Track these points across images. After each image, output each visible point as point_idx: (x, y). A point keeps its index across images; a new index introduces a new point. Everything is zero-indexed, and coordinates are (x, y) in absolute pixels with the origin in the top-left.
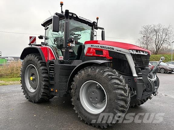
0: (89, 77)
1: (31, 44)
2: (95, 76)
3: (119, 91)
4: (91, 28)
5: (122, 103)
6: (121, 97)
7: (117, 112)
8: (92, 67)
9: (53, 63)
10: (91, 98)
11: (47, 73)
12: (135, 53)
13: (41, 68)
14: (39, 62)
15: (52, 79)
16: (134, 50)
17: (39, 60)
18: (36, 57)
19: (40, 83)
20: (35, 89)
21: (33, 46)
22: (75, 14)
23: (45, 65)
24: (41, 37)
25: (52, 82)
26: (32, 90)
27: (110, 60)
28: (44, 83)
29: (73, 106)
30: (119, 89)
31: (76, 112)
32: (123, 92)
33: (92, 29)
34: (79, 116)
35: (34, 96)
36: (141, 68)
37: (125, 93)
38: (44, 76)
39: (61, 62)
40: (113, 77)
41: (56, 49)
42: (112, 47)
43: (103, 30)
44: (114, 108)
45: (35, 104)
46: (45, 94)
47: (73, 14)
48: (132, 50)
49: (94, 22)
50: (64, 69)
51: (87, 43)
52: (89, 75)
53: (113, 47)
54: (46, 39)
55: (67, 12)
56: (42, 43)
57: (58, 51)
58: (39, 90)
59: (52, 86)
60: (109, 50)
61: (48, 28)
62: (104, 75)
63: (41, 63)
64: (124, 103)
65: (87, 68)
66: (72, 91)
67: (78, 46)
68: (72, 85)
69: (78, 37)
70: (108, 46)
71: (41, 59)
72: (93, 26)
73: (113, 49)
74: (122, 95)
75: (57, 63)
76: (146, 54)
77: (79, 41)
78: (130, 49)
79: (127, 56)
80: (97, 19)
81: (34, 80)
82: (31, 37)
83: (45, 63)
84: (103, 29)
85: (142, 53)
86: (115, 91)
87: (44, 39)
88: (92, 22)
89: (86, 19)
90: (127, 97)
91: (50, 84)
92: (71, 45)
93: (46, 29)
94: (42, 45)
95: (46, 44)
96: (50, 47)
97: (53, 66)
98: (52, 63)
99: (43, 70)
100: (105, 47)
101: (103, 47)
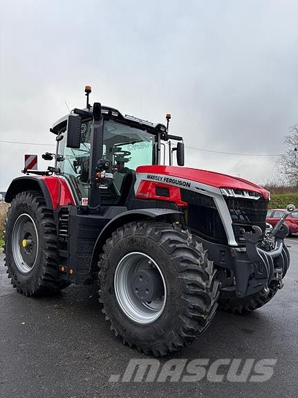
0: (133, 245)
1: (28, 170)
2: (144, 242)
3: (190, 277)
4: (152, 136)
5: (196, 302)
6: (192, 289)
7: (184, 321)
8: (139, 224)
9: (67, 213)
10: (137, 289)
11: (54, 233)
12: (232, 194)
13: (44, 222)
14: (40, 209)
15: (64, 245)
16: (231, 188)
17: (39, 205)
18: (35, 199)
19: (41, 254)
20: (30, 265)
21: (31, 175)
22: (117, 111)
23: (51, 217)
24: (47, 157)
25: (63, 253)
26: (25, 269)
27: (183, 209)
28: (47, 254)
29: (102, 306)
30: (189, 271)
31: (107, 318)
32: (199, 279)
33: (157, 140)
34: (112, 328)
35: (28, 282)
36: (244, 227)
37: (204, 280)
38: (48, 238)
39: (83, 210)
40: (178, 246)
41: (77, 182)
42: (187, 181)
43: (181, 142)
44: (178, 313)
45: (30, 299)
46: (49, 278)
47: (110, 110)
48: (226, 188)
49: (159, 126)
50: (88, 226)
51: (141, 169)
52: (132, 241)
53: (189, 181)
54: (59, 159)
55: (97, 106)
56: (49, 168)
57: (80, 187)
58: (39, 268)
59: (63, 260)
60: (182, 186)
61: (62, 137)
62: (161, 242)
63: (43, 211)
64: (201, 302)
65: (130, 224)
66: (99, 273)
67: (123, 175)
68: (99, 260)
69: (125, 157)
70: (180, 179)
71: (44, 204)
72: (159, 132)
73: (189, 186)
74: (195, 285)
75: (73, 212)
76: (257, 198)
77: (126, 165)
78: (222, 187)
79: (217, 200)
80: (168, 117)
81: (29, 246)
82: (27, 157)
83: (51, 211)
84: (180, 139)
85: (247, 196)
86: (181, 275)
87: (54, 160)
88: (154, 126)
89: (141, 120)
90: (209, 290)
91: (61, 257)
92: (103, 174)
93: (58, 140)
94: (50, 173)
95: (59, 172)
96: (64, 178)
97: (66, 218)
98: (64, 211)
99: (46, 226)
100: (174, 182)
101: (171, 180)
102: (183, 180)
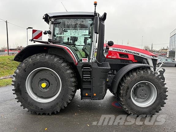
1: (34, 40)
2: (148, 77)
8: (145, 70)
13: (69, 72)
17: (63, 62)
18: (58, 59)
42: (137, 52)
52: (142, 77)
53: (139, 53)
56: (49, 40)
63: (67, 65)
65: (140, 71)
70: (134, 52)
78: (151, 56)
79: (149, 60)
82: (34, 31)
94: (49, 43)
100: (131, 52)
101: (129, 52)
102: (136, 52)
